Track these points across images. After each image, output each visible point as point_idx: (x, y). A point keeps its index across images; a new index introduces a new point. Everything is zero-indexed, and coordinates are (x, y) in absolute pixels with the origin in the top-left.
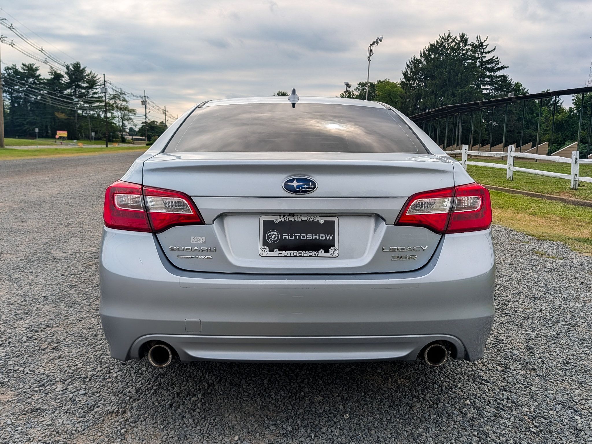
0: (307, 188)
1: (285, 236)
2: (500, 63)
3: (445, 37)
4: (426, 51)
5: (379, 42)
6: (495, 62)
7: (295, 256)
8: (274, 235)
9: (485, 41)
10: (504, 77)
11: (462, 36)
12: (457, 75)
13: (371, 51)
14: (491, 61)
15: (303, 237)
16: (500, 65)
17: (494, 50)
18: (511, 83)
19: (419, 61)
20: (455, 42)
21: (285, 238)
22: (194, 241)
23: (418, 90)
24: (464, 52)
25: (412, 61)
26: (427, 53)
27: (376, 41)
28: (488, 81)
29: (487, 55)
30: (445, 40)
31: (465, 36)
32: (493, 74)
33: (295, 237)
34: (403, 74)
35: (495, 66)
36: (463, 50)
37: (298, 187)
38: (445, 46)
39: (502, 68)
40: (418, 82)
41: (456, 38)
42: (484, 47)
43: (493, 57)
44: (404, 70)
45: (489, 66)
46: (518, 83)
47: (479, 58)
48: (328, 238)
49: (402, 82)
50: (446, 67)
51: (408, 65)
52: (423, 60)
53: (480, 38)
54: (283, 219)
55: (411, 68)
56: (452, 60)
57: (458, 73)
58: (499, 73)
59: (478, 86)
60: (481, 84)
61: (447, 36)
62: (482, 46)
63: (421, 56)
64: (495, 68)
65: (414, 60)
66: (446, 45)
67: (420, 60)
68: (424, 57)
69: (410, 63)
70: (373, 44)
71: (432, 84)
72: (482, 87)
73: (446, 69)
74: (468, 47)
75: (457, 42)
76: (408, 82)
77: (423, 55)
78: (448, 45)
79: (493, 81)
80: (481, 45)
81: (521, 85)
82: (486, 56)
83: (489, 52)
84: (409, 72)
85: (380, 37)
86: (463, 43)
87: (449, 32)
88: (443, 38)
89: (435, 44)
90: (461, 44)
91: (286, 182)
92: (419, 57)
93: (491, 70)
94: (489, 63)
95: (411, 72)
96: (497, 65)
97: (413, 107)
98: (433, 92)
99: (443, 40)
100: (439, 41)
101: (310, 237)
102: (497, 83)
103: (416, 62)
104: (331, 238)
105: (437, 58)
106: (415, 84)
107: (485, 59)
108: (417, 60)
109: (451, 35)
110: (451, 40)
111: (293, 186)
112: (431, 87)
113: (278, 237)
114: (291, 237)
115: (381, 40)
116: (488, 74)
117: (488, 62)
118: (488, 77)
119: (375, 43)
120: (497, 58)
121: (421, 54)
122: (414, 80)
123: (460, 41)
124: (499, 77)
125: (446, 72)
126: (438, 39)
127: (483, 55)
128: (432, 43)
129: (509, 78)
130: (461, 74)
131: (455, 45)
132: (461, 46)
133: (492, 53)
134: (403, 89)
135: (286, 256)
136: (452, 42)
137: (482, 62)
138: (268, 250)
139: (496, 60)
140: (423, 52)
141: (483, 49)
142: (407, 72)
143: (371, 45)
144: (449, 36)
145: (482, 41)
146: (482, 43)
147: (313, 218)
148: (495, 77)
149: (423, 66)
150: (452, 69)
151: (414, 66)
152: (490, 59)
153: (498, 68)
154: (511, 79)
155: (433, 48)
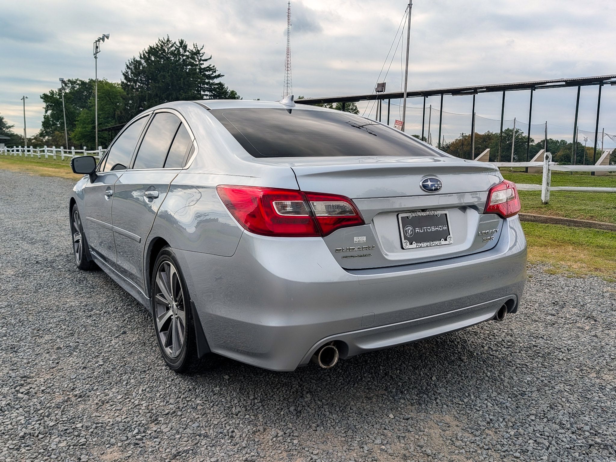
0: (437, 187)
1: (417, 230)
2: (217, 72)
3: (164, 41)
4: (145, 53)
5: (106, 39)
6: (212, 70)
7: (427, 246)
8: (410, 230)
9: (201, 49)
10: (221, 85)
11: (182, 42)
12: (180, 80)
13: (97, 47)
14: (209, 69)
15: (429, 229)
16: (217, 73)
17: (210, 58)
18: (228, 91)
19: (139, 63)
20: (175, 47)
21: (417, 231)
22: (356, 241)
23: (142, 92)
24: (184, 58)
25: (132, 62)
26: (147, 55)
27: (102, 37)
28: (207, 88)
29: (205, 62)
30: (164, 44)
31: (184, 43)
32: (211, 81)
33: (424, 229)
34: (123, 74)
35: (212, 74)
36: (183, 56)
37: (432, 185)
38: (164, 50)
39: (219, 76)
40: (139, 84)
41: (175, 43)
42: (201, 55)
43: (210, 65)
44: (124, 71)
45: (207, 73)
46: (233, 91)
47: (197, 65)
48: (444, 228)
49: (123, 82)
50: (168, 72)
51: (127, 66)
52: (143, 61)
53: (196, 46)
54: (414, 215)
55: (131, 69)
56: (174, 65)
57: (181, 78)
58: (216, 81)
59: (199, 91)
60: (201, 90)
61: (166, 40)
62: (199, 54)
63: (141, 57)
64: (213, 76)
65: (134, 61)
66: (166, 49)
67: (140, 61)
68: (144, 59)
69: (130, 64)
70: (99, 41)
71: (156, 86)
72: (202, 93)
73: (168, 73)
74: (187, 53)
75: (177, 47)
76: (129, 83)
77: (142, 56)
78: (168, 49)
79: (212, 88)
80: (198, 52)
81: (236, 93)
82: (203, 64)
83: (206, 60)
84: (130, 73)
85: (106, 34)
86: (182, 49)
87: (168, 37)
88: (162, 42)
89: (155, 47)
90: (181, 49)
91: (423, 183)
92: (138, 59)
93: (209, 77)
94: (207, 71)
95: (132, 73)
96: (214, 73)
97: (137, 110)
98: (157, 95)
99: (162, 44)
100: (159, 44)
101: (433, 229)
102: (216, 90)
103: (137, 63)
104: (446, 228)
105: (158, 61)
106: (137, 86)
107: (203, 67)
108: (137, 61)
109: (170, 40)
110: (170, 45)
111: (428, 185)
112: (154, 90)
113: (413, 231)
114: (422, 230)
115: (108, 38)
116: (207, 81)
117: (206, 69)
118: (208, 83)
119: (101, 40)
120: (214, 66)
121: (141, 55)
122: (135, 82)
123: (180, 47)
124: (216, 84)
125: (169, 76)
126: (157, 42)
127: (201, 63)
128: (152, 46)
129: (226, 86)
130: (184, 79)
131: (175, 51)
132: (181, 51)
133: (209, 61)
134: (125, 90)
135: (421, 247)
136: (172, 47)
137: (200, 69)
138: (408, 243)
139: (213, 68)
140: (142, 54)
141: (200, 57)
142: (127, 73)
143: (96, 41)
144: (168, 40)
145: (199, 49)
146: (198, 51)
147: (433, 212)
148: (213, 84)
149: (143, 67)
150: (174, 73)
151: (135, 67)
152: (208, 67)
153: (215, 76)
154: (227, 87)
155: (152, 51)
